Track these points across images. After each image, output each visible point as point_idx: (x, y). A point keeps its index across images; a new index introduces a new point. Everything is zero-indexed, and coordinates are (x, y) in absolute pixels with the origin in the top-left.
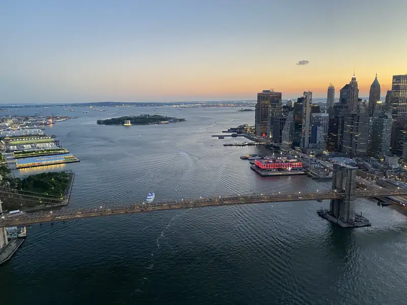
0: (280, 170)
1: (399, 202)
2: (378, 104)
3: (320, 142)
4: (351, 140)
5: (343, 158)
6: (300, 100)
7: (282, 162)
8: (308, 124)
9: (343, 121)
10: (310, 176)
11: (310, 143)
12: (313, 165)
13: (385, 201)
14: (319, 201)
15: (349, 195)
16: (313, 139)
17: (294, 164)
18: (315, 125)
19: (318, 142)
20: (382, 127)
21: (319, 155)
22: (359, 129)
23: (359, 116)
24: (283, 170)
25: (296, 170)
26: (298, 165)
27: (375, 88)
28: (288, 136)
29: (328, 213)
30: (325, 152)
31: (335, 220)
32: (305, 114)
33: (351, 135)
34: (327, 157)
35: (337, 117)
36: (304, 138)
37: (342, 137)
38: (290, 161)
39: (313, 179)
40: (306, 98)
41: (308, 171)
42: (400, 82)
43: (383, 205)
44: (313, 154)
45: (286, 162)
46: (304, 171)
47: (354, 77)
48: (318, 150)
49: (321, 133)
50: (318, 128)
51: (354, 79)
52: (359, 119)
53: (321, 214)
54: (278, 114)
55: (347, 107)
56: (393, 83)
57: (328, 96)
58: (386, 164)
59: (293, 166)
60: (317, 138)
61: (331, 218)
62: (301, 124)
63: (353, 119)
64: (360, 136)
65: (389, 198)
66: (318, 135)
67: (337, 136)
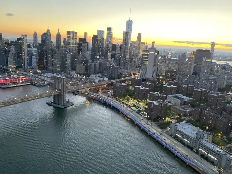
0: (14, 83)
1: (82, 92)
2: (62, 45)
3: (34, 65)
4: (52, 64)
5: (50, 73)
6: (19, 39)
7: (15, 78)
8: (26, 54)
9: (47, 54)
10: (34, 85)
11: (28, 66)
12: (35, 78)
13: (75, 92)
14: (49, 97)
15: (63, 92)
16: (30, 63)
17: (23, 79)
18: (31, 55)
19: (33, 65)
20: (66, 57)
21: (35, 73)
22: (56, 58)
23: (55, 51)
24: (17, 83)
25: (25, 82)
26: (26, 79)
27: (59, 36)
28: (13, 62)
29: (52, 103)
30: (38, 71)
31: (57, 106)
32: (24, 48)
33: (52, 61)
34: (41, 73)
35: (43, 51)
36: (24, 63)
37: (47, 62)
38: (20, 77)
39: (37, 86)
40: (23, 38)
41: (33, 82)
42: (70, 35)
43: (76, 95)
44: (31, 72)
45: (18, 78)
46: (30, 82)
47: (48, 29)
48: (34, 70)
49: (34, 60)
50: (32, 57)
51: (48, 30)
52: (55, 52)
53: (49, 104)
54: (3, 47)
55: (47, 46)
56: (67, 34)
57: (34, 38)
58: (71, 75)
59: (23, 80)
60: (32, 63)
61: (55, 105)
62: (22, 54)
63: (52, 52)
64: (57, 62)
65: (77, 91)
66: (33, 61)
67: (44, 62)
